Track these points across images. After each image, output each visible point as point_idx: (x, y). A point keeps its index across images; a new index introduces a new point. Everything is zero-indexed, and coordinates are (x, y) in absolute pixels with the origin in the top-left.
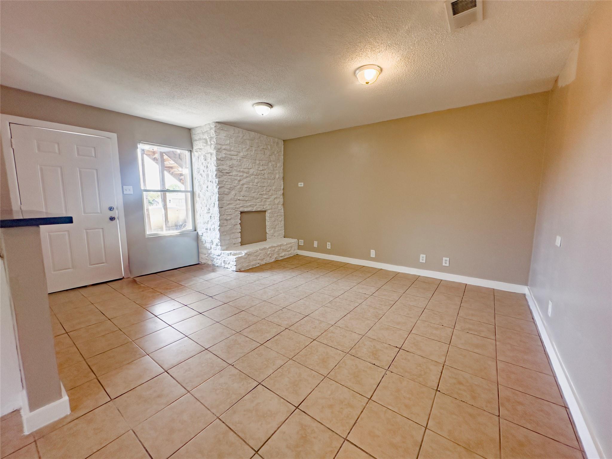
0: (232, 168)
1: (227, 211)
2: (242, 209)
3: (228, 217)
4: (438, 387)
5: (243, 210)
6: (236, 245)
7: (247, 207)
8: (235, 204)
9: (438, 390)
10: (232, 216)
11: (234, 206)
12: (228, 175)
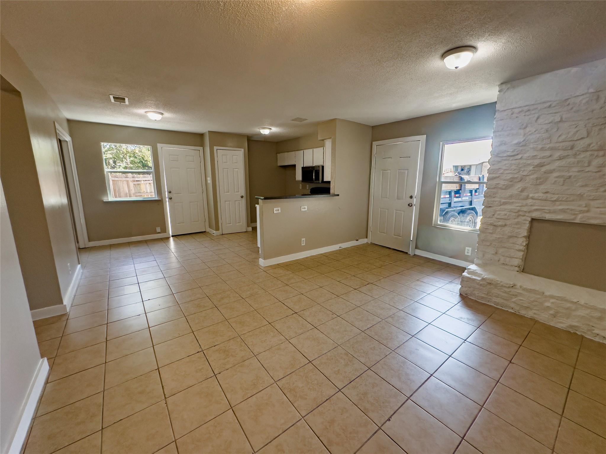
0: (525, 145)
1: (498, 212)
2: (536, 215)
3: (499, 222)
4: (159, 372)
5: (541, 216)
6: (506, 267)
7: (554, 212)
8: (520, 205)
9: (157, 370)
10: (508, 222)
11: (515, 207)
12: (511, 159)
